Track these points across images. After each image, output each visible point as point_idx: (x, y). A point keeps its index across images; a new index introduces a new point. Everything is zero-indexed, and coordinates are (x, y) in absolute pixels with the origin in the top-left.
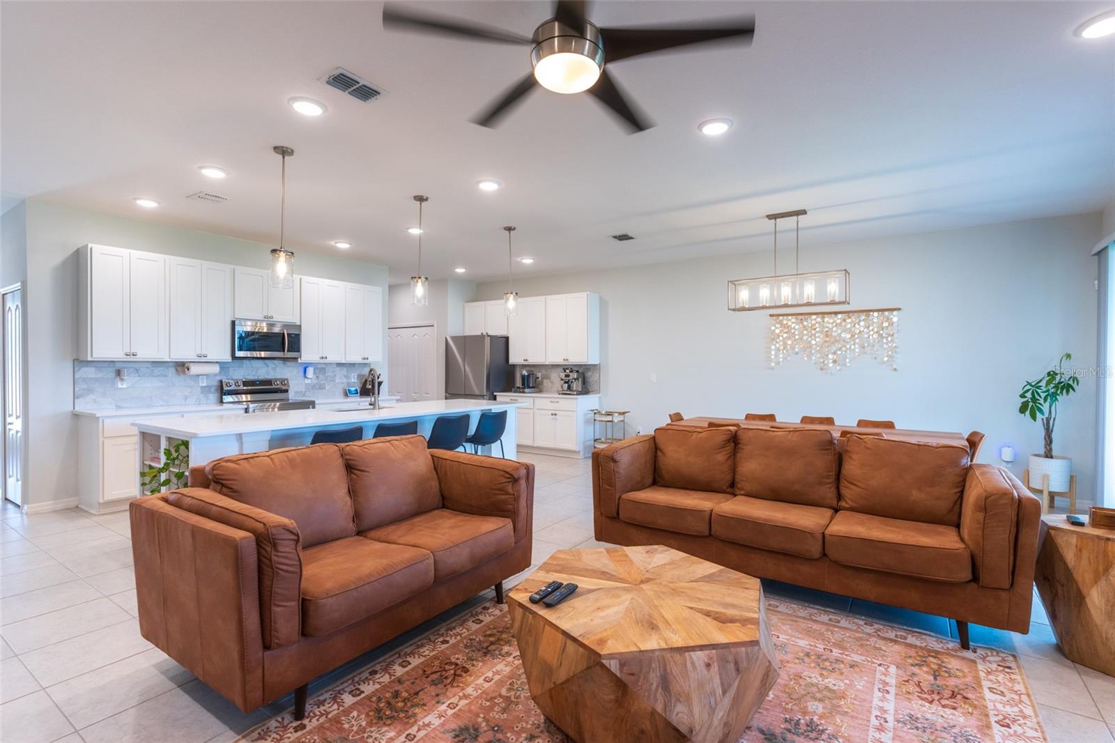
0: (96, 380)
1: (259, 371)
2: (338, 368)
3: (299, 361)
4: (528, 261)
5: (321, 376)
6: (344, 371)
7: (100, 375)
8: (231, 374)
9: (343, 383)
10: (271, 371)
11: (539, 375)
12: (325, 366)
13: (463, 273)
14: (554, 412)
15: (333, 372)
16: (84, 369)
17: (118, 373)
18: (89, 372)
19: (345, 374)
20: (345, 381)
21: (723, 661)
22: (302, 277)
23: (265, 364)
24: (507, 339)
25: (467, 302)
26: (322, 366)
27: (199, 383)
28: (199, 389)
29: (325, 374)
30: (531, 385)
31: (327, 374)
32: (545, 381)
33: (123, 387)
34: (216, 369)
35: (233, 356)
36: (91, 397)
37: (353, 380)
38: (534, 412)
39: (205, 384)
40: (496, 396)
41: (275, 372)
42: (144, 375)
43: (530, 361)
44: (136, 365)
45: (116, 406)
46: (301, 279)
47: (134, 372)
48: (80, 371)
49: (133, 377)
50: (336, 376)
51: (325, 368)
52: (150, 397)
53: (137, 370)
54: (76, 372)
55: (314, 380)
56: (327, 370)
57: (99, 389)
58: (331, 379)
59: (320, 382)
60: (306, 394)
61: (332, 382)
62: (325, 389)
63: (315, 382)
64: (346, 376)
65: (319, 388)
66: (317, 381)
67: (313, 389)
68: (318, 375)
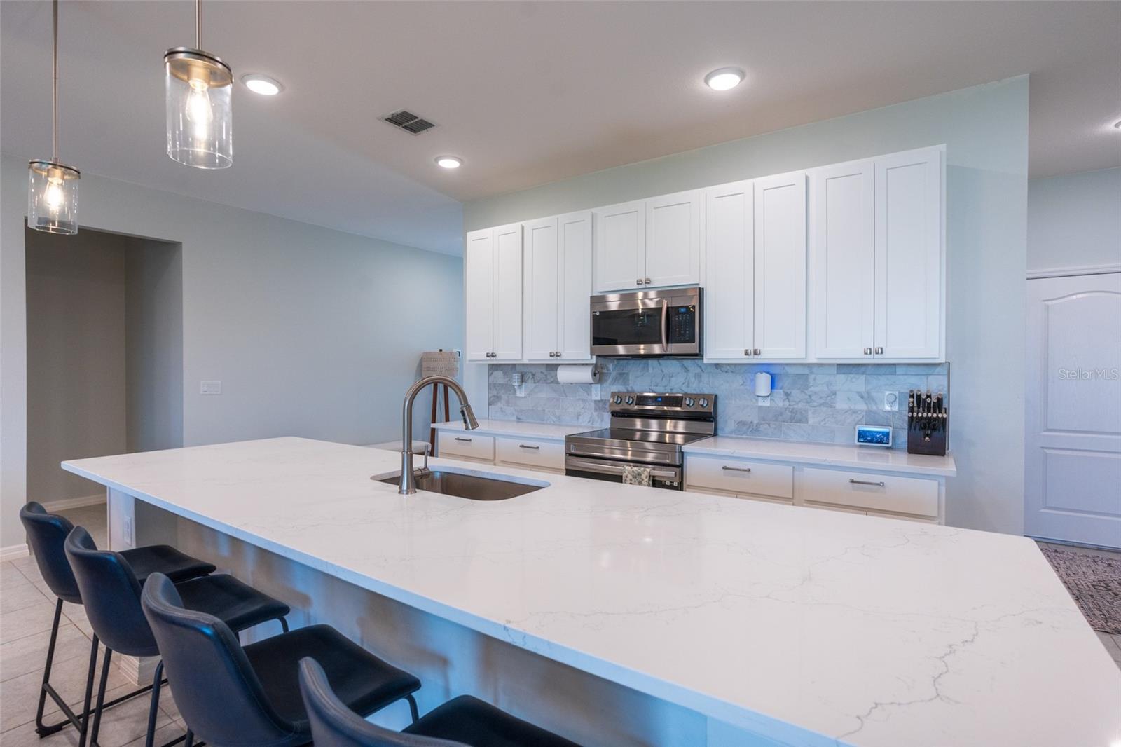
1: (673, 379)
2: (842, 377)
3: (707, 360)
5: (796, 394)
6: (859, 383)
7: (509, 381)
8: (631, 382)
9: (855, 412)
10: (693, 380)
12: (806, 371)
15: (829, 384)
17: (523, 379)
18: (499, 377)
19: (862, 389)
20: (862, 406)
23: (683, 366)
26: (800, 371)
27: (591, 395)
28: (593, 405)
29: (807, 387)
31: (810, 389)
33: (521, 396)
34: (585, 375)
36: (500, 405)
37: (887, 408)
39: (599, 398)
41: (700, 381)
42: (539, 382)
45: (518, 418)
46: (706, 196)
47: (531, 377)
48: (493, 375)
49: (530, 384)
50: (837, 393)
51: (807, 375)
52: (544, 410)
53: (533, 375)
54: (489, 375)
55: (779, 402)
56: (815, 379)
57: (504, 397)
58: (822, 401)
59: (795, 406)
60: (762, 428)
61: (824, 409)
62: (807, 423)
63: (781, 404)
64: (866, 396)
65: (792, 420)
66: (787, 403)
67: (776, 420)
68: (788, 391)
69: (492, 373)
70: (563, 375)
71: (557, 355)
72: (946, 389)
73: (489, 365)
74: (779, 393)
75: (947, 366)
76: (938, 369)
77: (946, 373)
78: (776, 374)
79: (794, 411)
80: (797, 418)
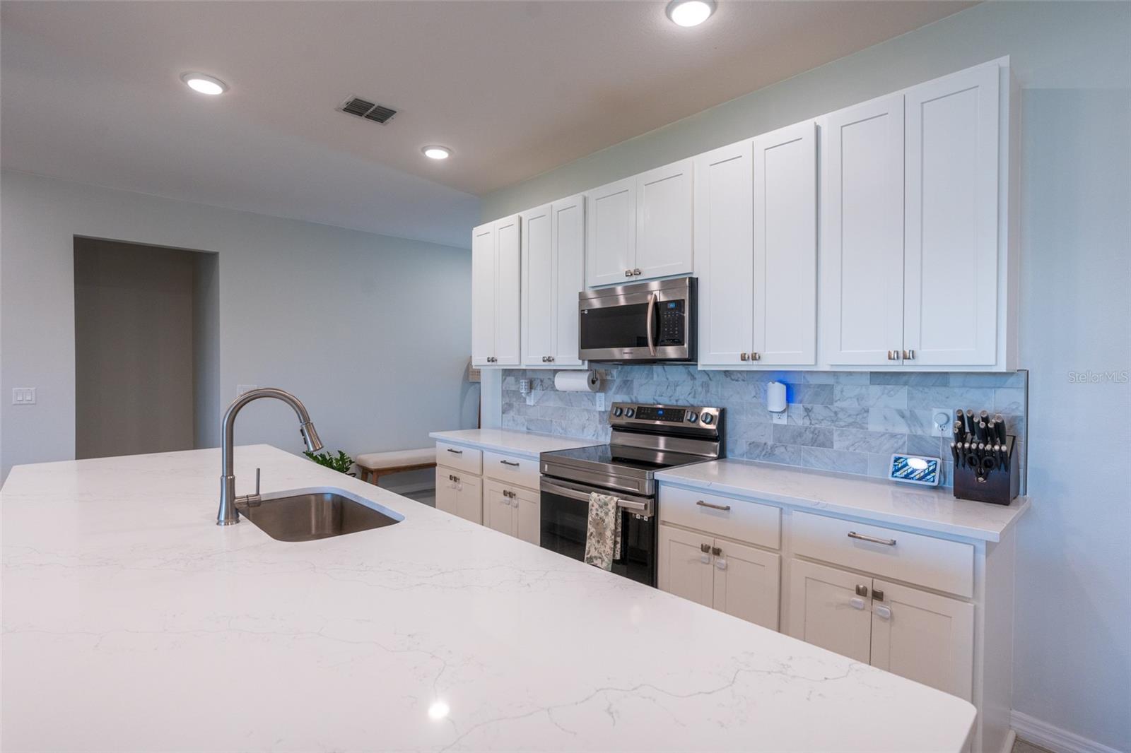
0: (514, 393)
1: (679, 388)
9: (893, 436)
10: (700, 389)
12: (831, 381)
15: (859, 398)
17: (531, 386)
18: (510, 383)
19: (904, 406)
20: (902, 428)
23: (690, 374)
26: (824, 380)
27: (595, 405)
29: (832, 404)
31: (836, 404)
33: (530, 404)
36: (512, 413)
37: (935, 430)
47: (540, 383)
48: (506, 381)
49: (537, 392)
50: (871, 409)
51: (833, 386)
52: (551, 421)
53: (542, 381)
54: (503, 380)
55: (798, 418)
56: (842, 392)
57: (516, 404)
58: (851, 420)
59: (817, 426)
60: (777, 451)
61: (854, 430)
62: (832, 447)
63: (800, 422)
64: (907, 414)
65: (814, 442)
66: (807, 422)
67: (795, 442)
68: (809, 406)
69: (505, 379)
70: (561, 382)
71: (549, 360)
72: (1022, 408)
73: (503, 370)
74: (797, 408)
75: (1024, 374)
76: (1011, 380)
77: (1023, 384)
78: (792, 385)
79: (816, 432)
80: (820, 440)
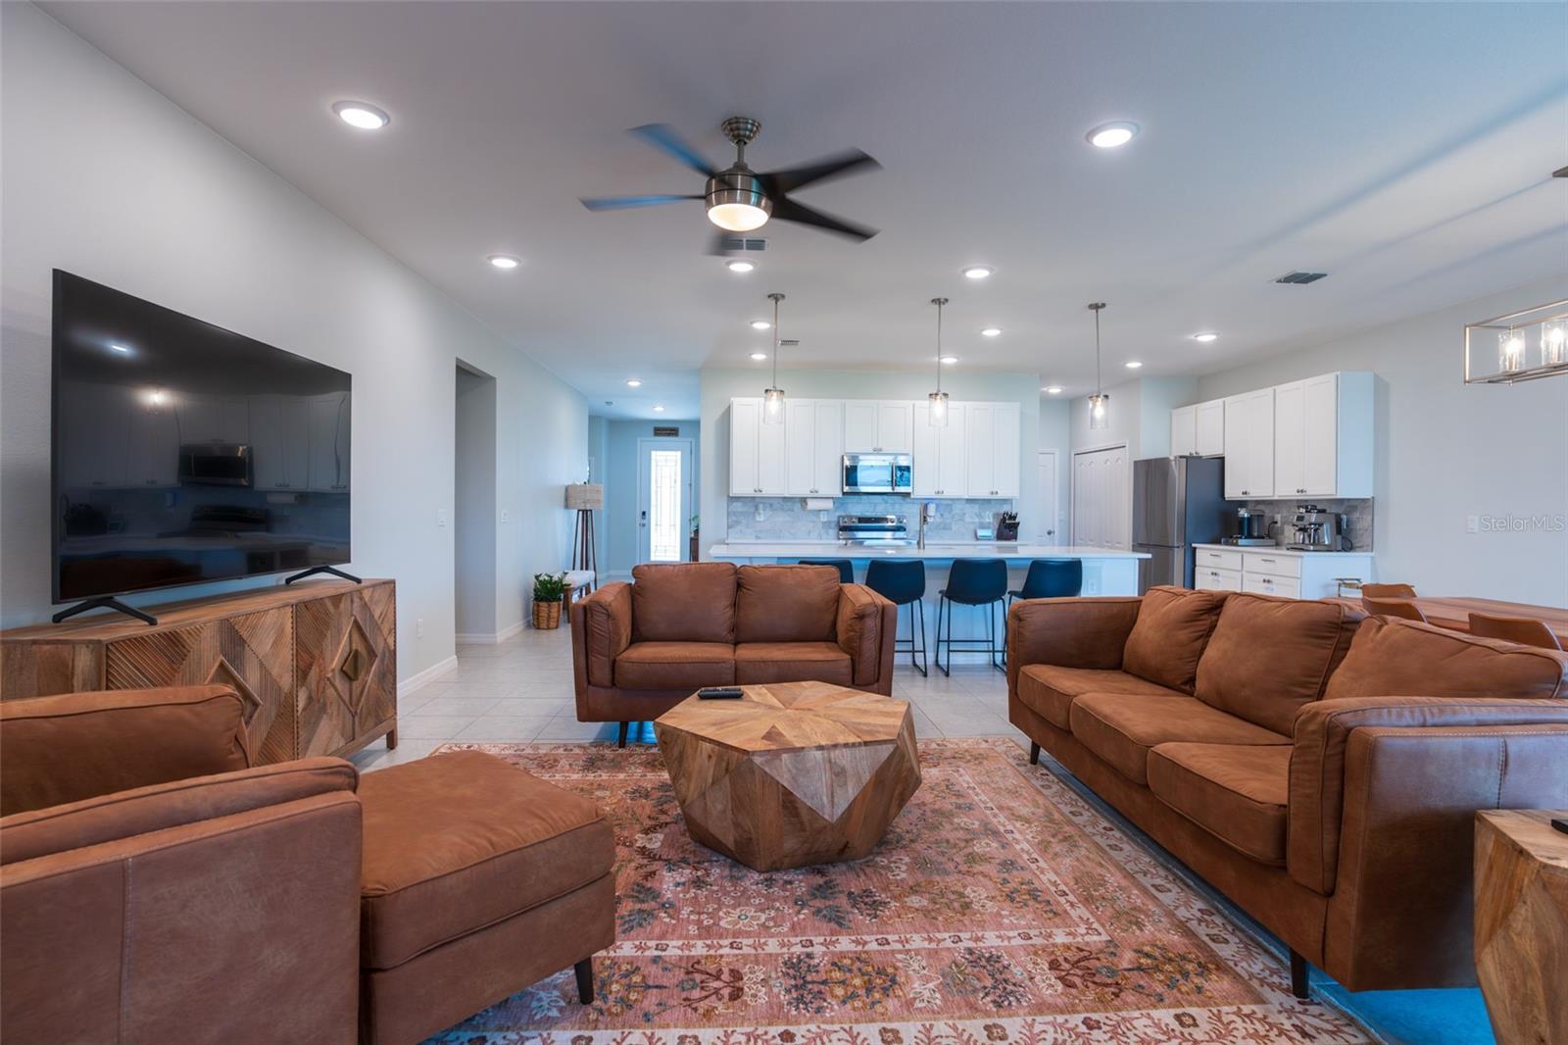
0: (742, 513)
2: (967, 505)
3: (912, 496)
4: (1207, 338)
5: (946, 515)
6: (976, 508)
7: (745, 509)
8: (849, 510)
9: (974, 523)
11: (1278, 518)
13: (1139, 368)
14: (1267, 578)
15: (962, 509)
16: (735, 504)
17: (757, 507)
18: (738, 506)
19: (978, 512)
20: (977, 520)
21: (720, 758)
22: (916, 402)
24: (1222, 459)
25: (1174, 408)
26: (950, 502)
28: (821, 525)
29: (951, 511)
30: (1256, 534)
31: (953, 512)
32: (1285, 526)
33: (760, 519)
34: (829, 505)
35: (844, 494)
36: (739, 528)
37: (987, 520)
38: (1242, 576)
39: (825, 520)
40: (1195, 548)
42: (776, 509)
43: (1251, 495)
44: (771, 501)
45: (756, 536)
46: (914, 406)
47: (768, 506)
48: (731, 505)
49: (770, 512)
50: (965, 513)
51: (952, 505)
53: (771, 505)
54: (729, 505)
56: (956, 507)
57: (744, 521)
58: (958, 519)
59: (946, 521)
60: (928, 533)
61: (960, 522)
62: (951, 529)
63: (938, 520)
64: (980, 514)
65: (944, 529)
66: (941, 520)
67: (935, 529)
68: (942, 513)
70: (812, 505)
71: (816, 492)
75: (1018, 499)
77: (1013, 503)
78: (937, 504)
79: (946, 523)
80: (947, 527)
